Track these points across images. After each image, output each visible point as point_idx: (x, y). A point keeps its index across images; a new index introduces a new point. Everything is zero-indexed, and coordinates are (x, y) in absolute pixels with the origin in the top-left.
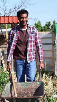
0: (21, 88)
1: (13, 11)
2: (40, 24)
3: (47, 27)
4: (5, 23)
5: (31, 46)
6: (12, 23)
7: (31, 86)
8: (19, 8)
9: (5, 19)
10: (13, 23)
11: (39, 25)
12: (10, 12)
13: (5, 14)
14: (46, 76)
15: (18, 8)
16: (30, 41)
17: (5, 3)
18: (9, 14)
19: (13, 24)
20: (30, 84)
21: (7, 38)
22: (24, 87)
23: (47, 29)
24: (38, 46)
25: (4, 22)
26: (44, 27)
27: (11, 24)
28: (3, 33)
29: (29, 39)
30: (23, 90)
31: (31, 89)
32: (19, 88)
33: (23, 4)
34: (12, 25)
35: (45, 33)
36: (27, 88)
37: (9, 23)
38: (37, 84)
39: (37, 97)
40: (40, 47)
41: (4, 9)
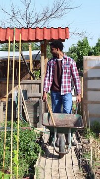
1: (42, 20)
2: (87, 43)
3: (99, 48)
4: (29, 41)
5: (65, 77)
6: (42, 39)
8: (53, 14)
9: (28, 33)
10: (45, 40)
11: (85, 46)
12: (37, 22)
13: (28, 24)
15: (51, 13)
17: (28, 5)
18: (34, 25)
19: (43, 43)
21: (31, 67)
25: (28, 38)
26: (94, 49)
27: (40, 41)
28: (24, 58)
29: (63, 71)
30: (59, 121)
32: (56, 119)
37: (37, 41)
38: (74, 117)
40: (77, 80)
41: (26, 16)
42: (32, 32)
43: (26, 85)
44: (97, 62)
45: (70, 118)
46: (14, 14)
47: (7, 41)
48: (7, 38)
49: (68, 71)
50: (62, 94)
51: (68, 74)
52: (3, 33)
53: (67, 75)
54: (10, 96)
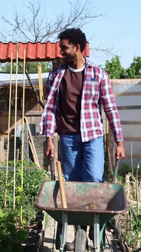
0: (74, 195)
1: (54, 32)
3: (134, 71)
4: (38, 60)
6: (54, 57)
7: (96, 192)
8: (70, 24)
9: (37, 49)
10: (58, 58)
12: (48, 34)
13: (37, 37)
14: (133, 178)
15: (66, 23)
16: (86, 95)
17: (36, 12)
19: (55, 61)
20: (95, 187)
21: (41, 94)
22: (81, 193)
23: (136, 74)
24: (109, 108)
25: (36, 56)
26: (128, 71)
27: (52, 60)
28: (32, 82)
30: (78, 198)
31: (97, 197)
32: (70, 195)
33: (78, 14)
34: (53, 64)
35: (129, 83)
36: (88, 194)
37: (47, 59)
38: (108, 189)
39: (113, 212)
40: (113, 112)
41: (34, 27)
42: (41, 48)
43: (33, 118)
44: (126, 86)
45: (101, 192)
46: (18, 24)
47: (8, 60)
48: (9, 56)
49: (94, 92)
50: (85, 139)
51: (94, 99)
52: (3, 48)
53: (91, 101)
54: (13, 132)
